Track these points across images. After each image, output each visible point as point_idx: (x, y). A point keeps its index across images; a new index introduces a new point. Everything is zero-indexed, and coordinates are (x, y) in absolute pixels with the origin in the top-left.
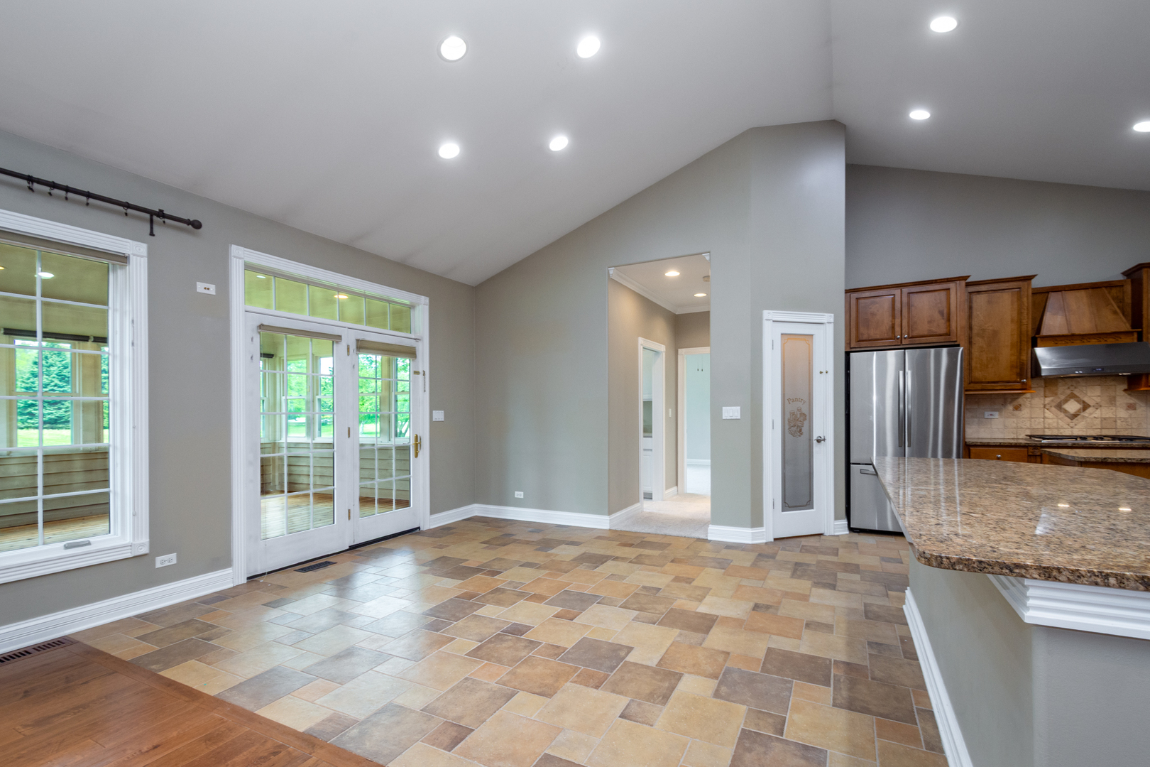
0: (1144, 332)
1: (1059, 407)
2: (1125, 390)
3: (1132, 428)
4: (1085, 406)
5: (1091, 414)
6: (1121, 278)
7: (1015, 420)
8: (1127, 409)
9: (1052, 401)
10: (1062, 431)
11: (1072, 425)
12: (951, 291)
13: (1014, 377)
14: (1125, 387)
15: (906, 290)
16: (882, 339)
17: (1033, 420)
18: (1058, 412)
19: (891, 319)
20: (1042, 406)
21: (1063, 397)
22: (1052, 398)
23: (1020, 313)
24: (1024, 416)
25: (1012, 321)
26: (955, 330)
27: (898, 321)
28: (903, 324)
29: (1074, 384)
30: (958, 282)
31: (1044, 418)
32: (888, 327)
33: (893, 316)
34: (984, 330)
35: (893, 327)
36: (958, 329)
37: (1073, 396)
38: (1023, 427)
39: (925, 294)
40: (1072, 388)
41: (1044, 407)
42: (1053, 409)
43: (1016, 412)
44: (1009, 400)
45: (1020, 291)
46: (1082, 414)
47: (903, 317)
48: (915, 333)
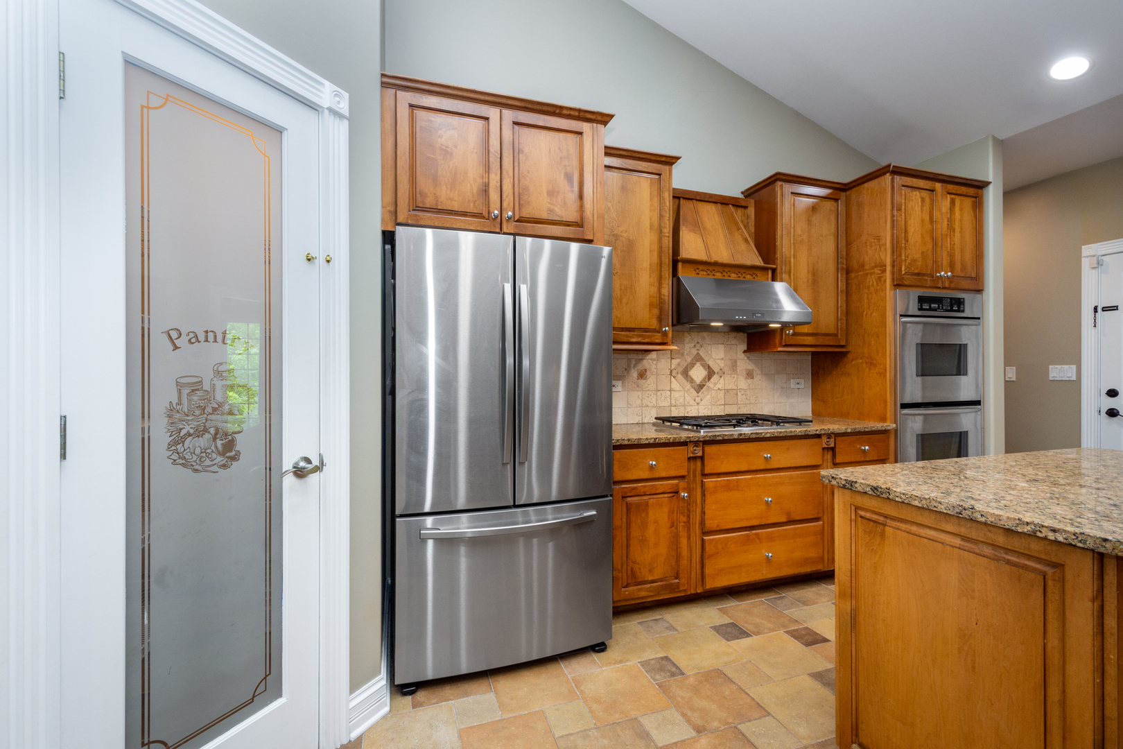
0: (779, 270)
1: (685, 373)
2: (745, 352)
3: (750, 403)
4: (711, 374)
5: (715, 384)
6: (741, 196)
7: (640, 393)
8: (746, 378)
9: (679, 364)
10: (689, 409)
11: (698, 400)
12: (585, 136)
13: (654, 324)
14: (744, 347)
15: (509, 115)
16: (464, 214)
17: (659, 393)
18: (685, 381)
19: (481, 170)
20: (668, 372)
21: (689, 360)
22: (678, 360)
23: (661, 216)
24: (650, 387)
25: (651, 227)
26: (591, 218)
27: (494, 179)
28: (504, 188)
29: (700, 341)
30: (595, 125)
31: (670, 390)
32: (475, 189)
33: (487, 168)
34: (616, 237)
35: (485, 190)
36: (595, 218)
37: (698, 358)
38: (649, 404)
39: (544, 133)
40: (698, 346)
41: (671, 375)
42: (680, 376)
43: (641, 382)
44: (633, 362)
45: (660, 180)
46: (707, 384)
47: (504, 173)
48: (526, 213)
